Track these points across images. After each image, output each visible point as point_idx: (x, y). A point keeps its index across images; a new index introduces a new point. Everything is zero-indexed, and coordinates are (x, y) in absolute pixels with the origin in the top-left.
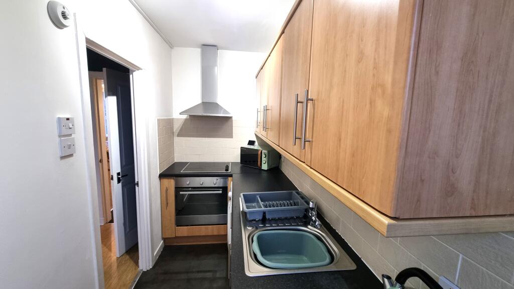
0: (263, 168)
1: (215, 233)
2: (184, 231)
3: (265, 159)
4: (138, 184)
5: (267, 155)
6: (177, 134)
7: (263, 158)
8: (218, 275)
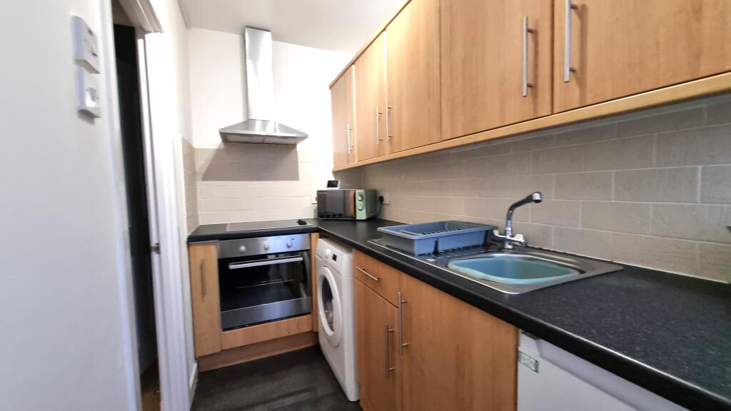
0: (358, 218)
1: (294, 332)
2: (238, 337)
3: (361, 203)
4: (158, 249)
5: (364, 196)
6: (201, 176)
7: (357, 201)
8: (320, 393)
